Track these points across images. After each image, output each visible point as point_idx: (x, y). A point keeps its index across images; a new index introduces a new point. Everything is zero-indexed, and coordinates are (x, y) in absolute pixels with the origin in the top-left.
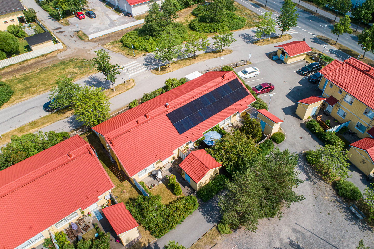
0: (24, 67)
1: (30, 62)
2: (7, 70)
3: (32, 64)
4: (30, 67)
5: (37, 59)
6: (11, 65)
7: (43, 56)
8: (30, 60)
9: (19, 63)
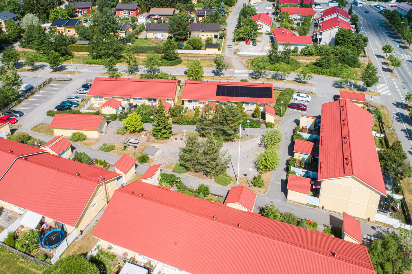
0: (196, 56)
1: (200, 55)
2: (188, 55)
3: (201, 56)
4: (198, 57)
5: (205, 55)
6: (192, 54)
7: (208, 54)
8: (201, 54)
9: (195, 54)
